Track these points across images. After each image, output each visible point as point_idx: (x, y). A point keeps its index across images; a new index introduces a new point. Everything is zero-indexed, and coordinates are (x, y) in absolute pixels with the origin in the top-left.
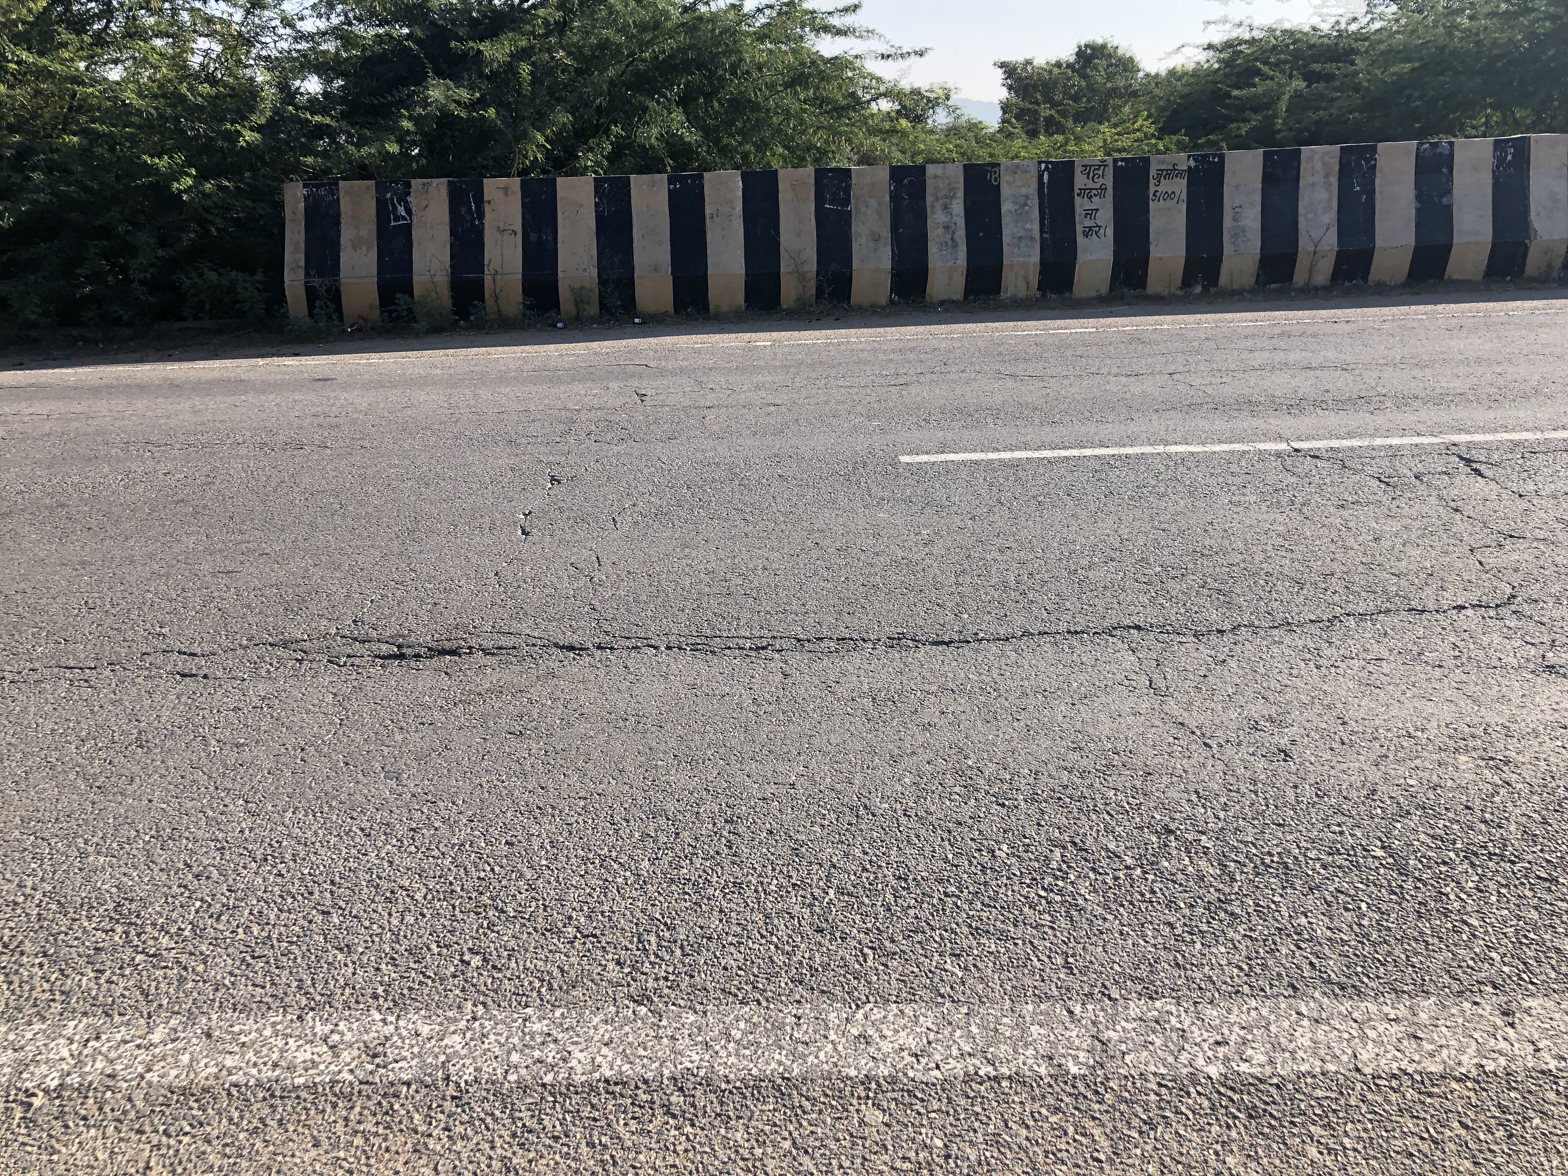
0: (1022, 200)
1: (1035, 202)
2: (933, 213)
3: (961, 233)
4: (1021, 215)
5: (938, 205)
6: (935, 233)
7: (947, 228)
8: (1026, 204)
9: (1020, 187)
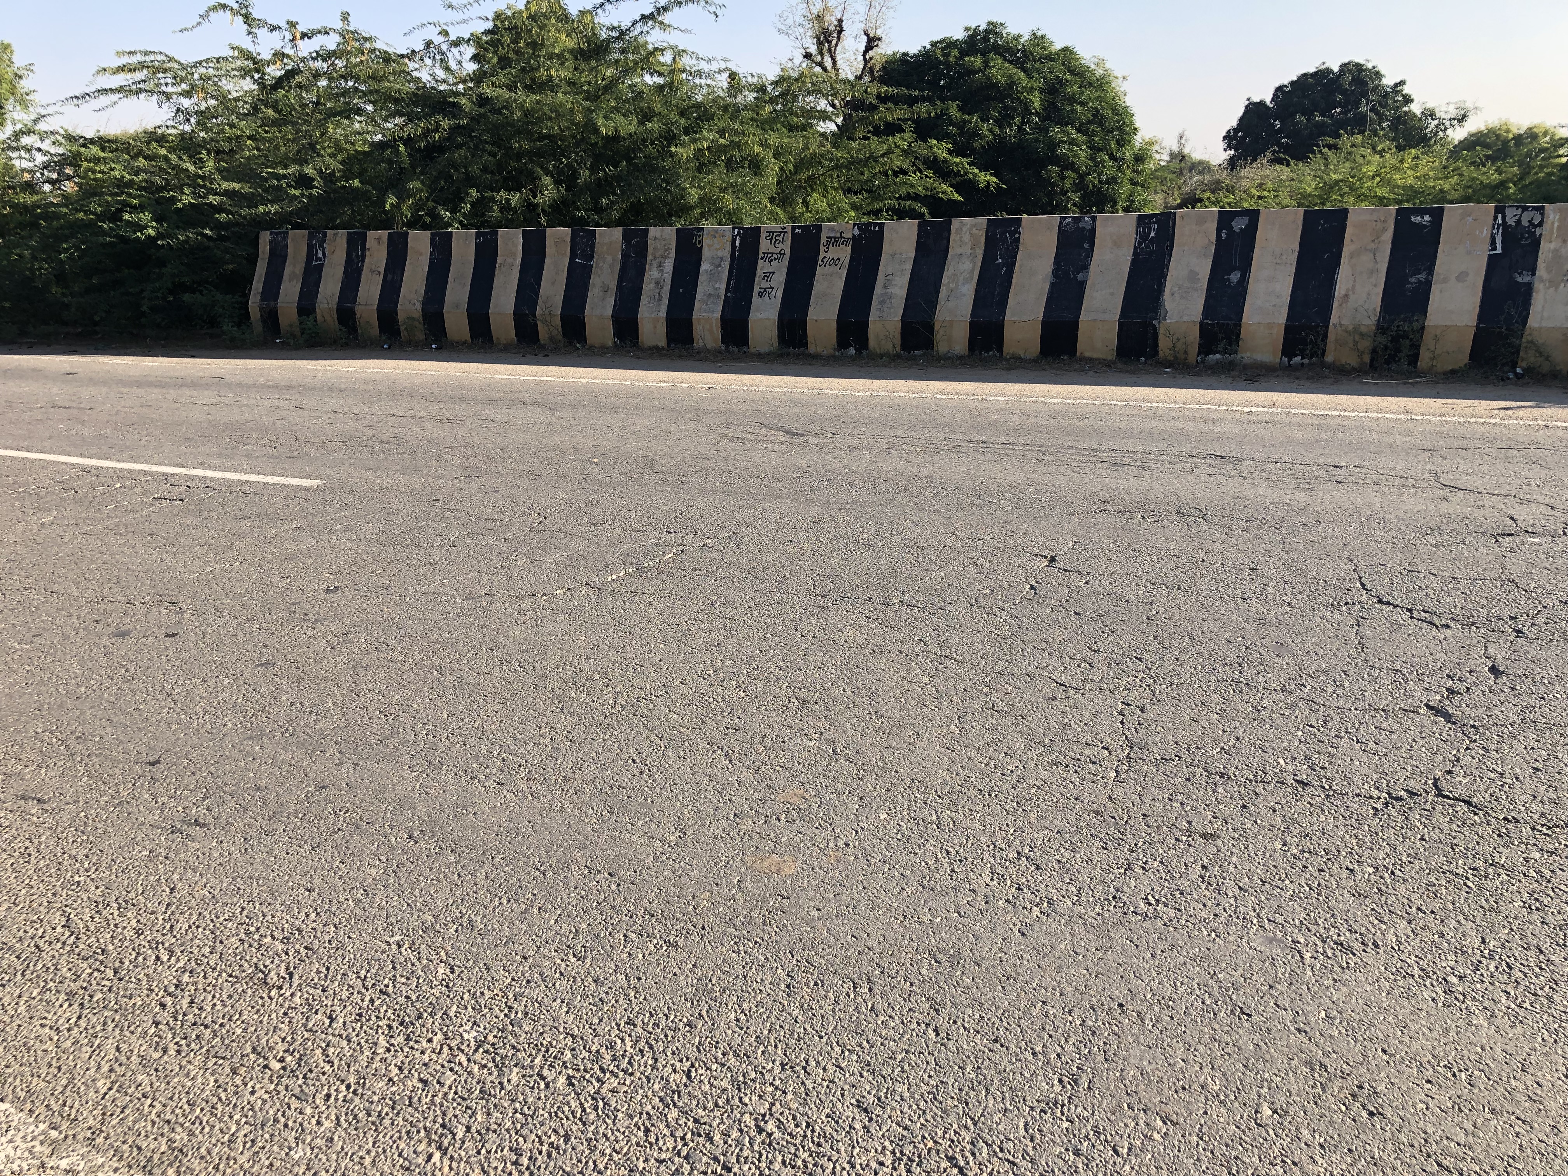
0: (717, 262)
1: (726, 264)
2: (650, 270)
3: (667, 289)
4: (713, 276)
5: (655, 264)
6: (648, 287)
7: (657, 283)
8: (720, 265)
9: (717, 250)
